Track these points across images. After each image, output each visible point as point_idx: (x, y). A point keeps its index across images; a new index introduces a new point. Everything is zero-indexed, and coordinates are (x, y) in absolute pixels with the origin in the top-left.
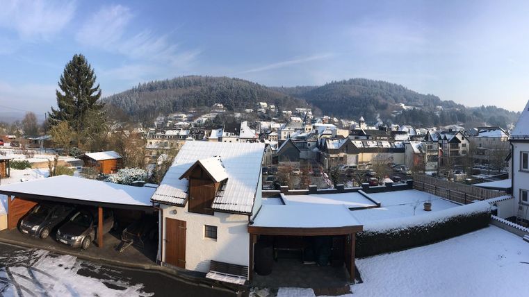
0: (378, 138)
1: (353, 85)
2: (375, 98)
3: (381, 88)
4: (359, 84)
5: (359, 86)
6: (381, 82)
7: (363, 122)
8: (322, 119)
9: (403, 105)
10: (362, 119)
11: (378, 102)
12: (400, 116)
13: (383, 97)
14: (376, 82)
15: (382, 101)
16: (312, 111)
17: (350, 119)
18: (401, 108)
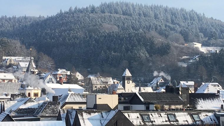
0: (166, 107)
1: (107, 14)
2: (148, 36)
3: (156, 17)
4: (116, 12)
5: (118, 16)
6: (155, 8)
7: (129, 78)
8: (55, 76)
9: (198, 45)
10: (128, 73)
11: (152, 43)
12: (196, 65)
13: (161, 33)
14: (146, 7)
15: (159, 40)
16: (36, 62)
17: (105, 74)
18: (196, 52)
